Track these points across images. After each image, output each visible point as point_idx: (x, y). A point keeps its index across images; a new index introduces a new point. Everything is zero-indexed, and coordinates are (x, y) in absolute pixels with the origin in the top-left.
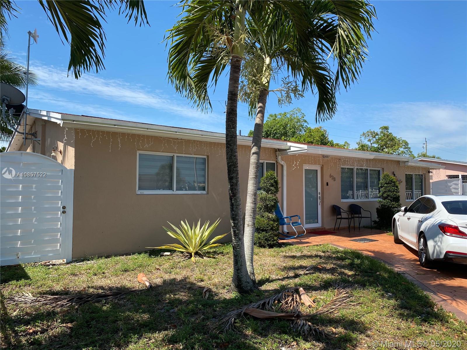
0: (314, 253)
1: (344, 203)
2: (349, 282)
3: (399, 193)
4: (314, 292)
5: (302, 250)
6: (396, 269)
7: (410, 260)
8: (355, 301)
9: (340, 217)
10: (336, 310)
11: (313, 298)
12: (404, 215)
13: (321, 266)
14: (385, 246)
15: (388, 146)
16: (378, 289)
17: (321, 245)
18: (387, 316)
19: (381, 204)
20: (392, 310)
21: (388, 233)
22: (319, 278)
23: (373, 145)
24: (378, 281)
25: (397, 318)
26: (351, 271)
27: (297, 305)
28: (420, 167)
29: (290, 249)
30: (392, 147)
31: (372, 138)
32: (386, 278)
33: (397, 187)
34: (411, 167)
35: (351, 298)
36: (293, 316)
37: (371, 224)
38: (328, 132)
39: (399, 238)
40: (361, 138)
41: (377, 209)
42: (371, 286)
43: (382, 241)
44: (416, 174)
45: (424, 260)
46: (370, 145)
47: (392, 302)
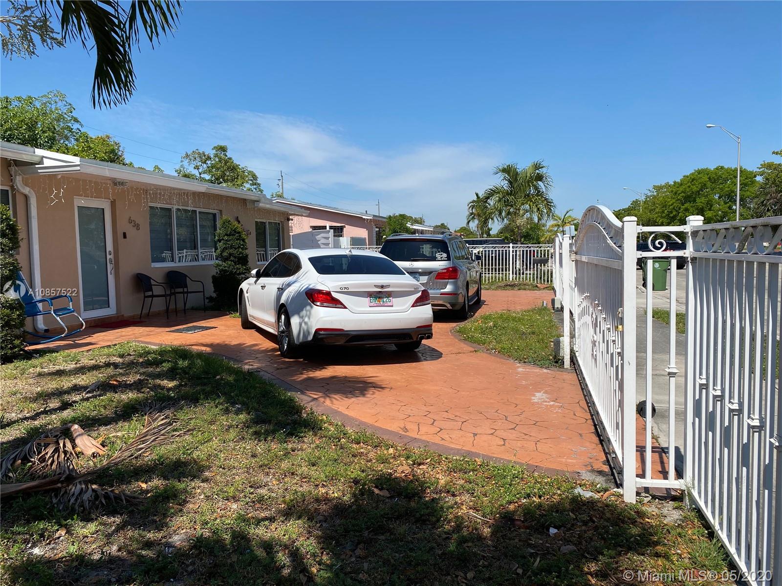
0: (103, 360)
1: (158, 269)
2: (170, 398)
3: (246, 251)
4: (102, 428)
5: (77, 359)
6: (247, 367)
7: (266, 351)
8: (181, 427)
9: (150, 293)
10: (148, 450)
11: (101, 439)
12: (256, 282)
13: (117, 381)
14: (227, 334)
15: (227, 179)
16: (219, 402)
17: (115, 345)
18: (235, 440)
19: (219, 269)
20: (243, 429)
21: (232, 314)
22: (112, 401)
23: (202, 176)
24: (218, 389)
25: (250, 439)
26: (173, 381)
27: (66, 458)
28: (275, 211)
29: (52, 360)
30: (233, 181)
31: (201, 163)
32: (231, 383)
33: (243, 240)
34: (263, 209)
35: (174, 424)
36: (58, 481)
37: (204, 302)
38: (124, 148)
39: (250, 320)
40: (182, 161)
41: (213, 277)
42: (207, 399)
43: (223, 328)
44: (271, 221)
45: (286, 347)
46: (199, 176)
47: (243, 417)
